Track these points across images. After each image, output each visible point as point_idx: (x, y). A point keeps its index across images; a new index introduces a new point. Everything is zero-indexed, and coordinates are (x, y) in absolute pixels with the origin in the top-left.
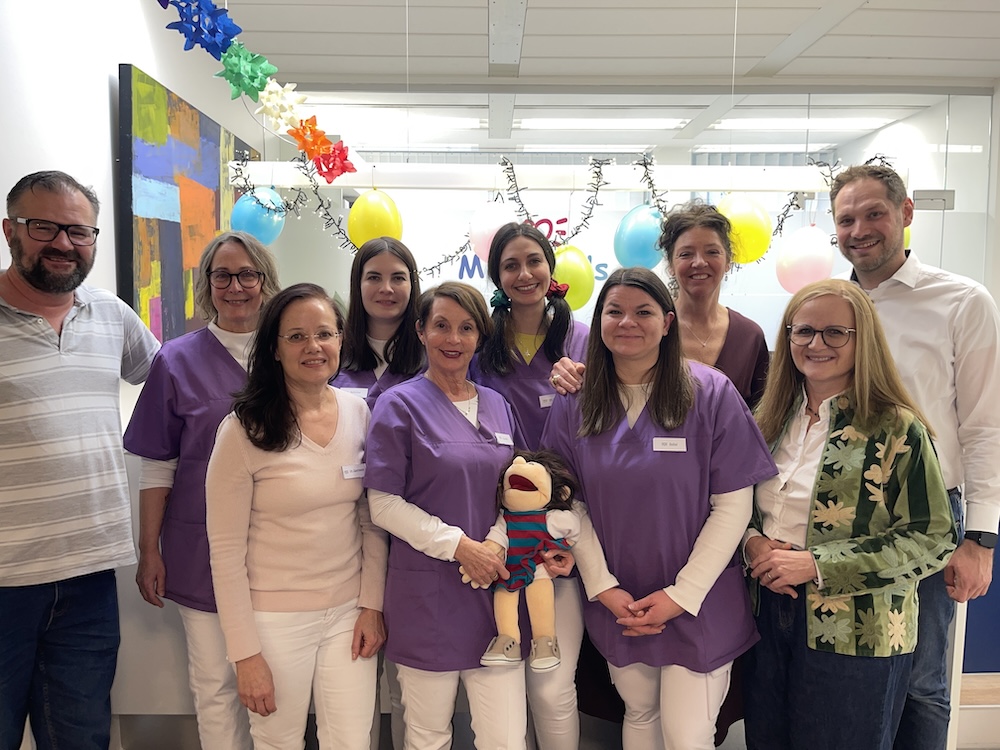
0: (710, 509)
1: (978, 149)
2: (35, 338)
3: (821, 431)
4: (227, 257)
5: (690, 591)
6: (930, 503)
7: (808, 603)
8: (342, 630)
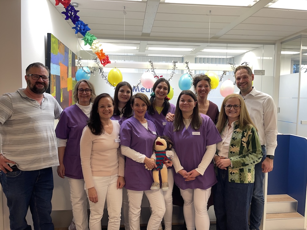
0: (206, 149)
1: (271, 58)
2: (35, 106)
3: (232, 130)
4: (83, 85)
5: (201, 169)
6: (257, 146)
7: (229, 171)
8: (114, 181)
